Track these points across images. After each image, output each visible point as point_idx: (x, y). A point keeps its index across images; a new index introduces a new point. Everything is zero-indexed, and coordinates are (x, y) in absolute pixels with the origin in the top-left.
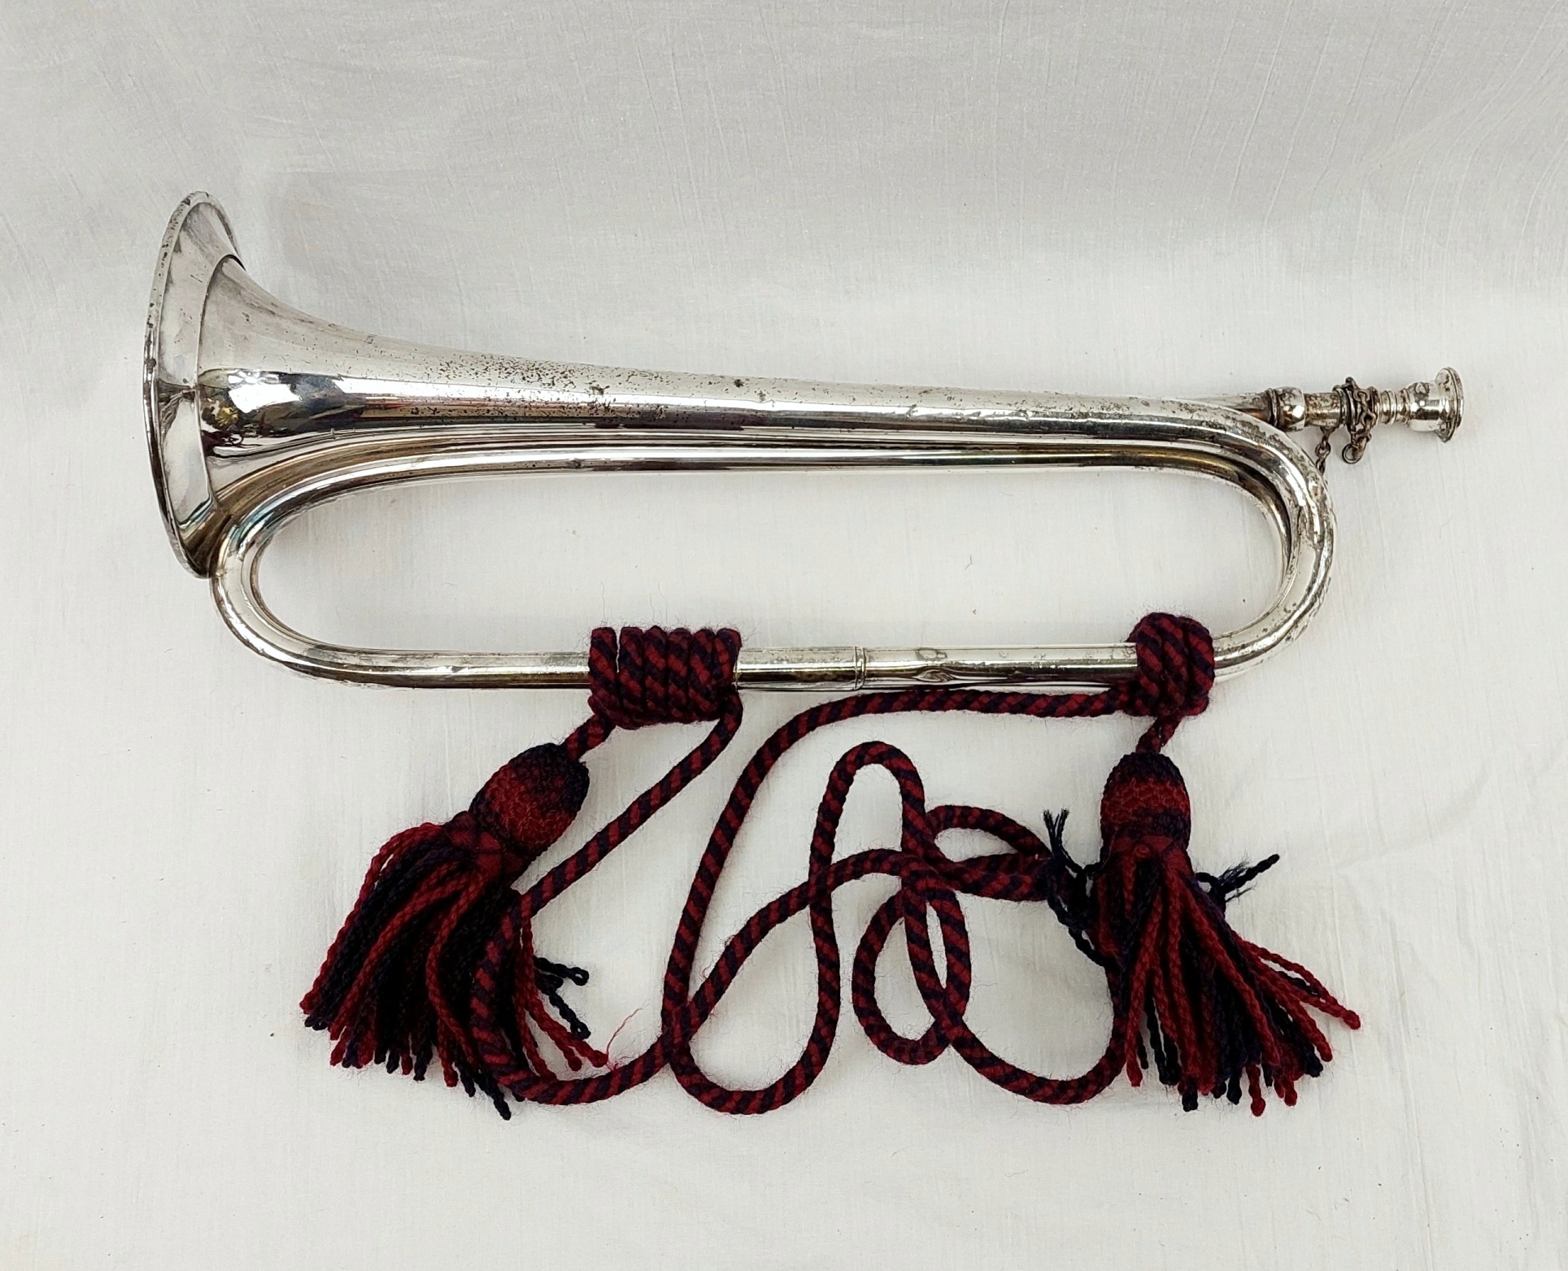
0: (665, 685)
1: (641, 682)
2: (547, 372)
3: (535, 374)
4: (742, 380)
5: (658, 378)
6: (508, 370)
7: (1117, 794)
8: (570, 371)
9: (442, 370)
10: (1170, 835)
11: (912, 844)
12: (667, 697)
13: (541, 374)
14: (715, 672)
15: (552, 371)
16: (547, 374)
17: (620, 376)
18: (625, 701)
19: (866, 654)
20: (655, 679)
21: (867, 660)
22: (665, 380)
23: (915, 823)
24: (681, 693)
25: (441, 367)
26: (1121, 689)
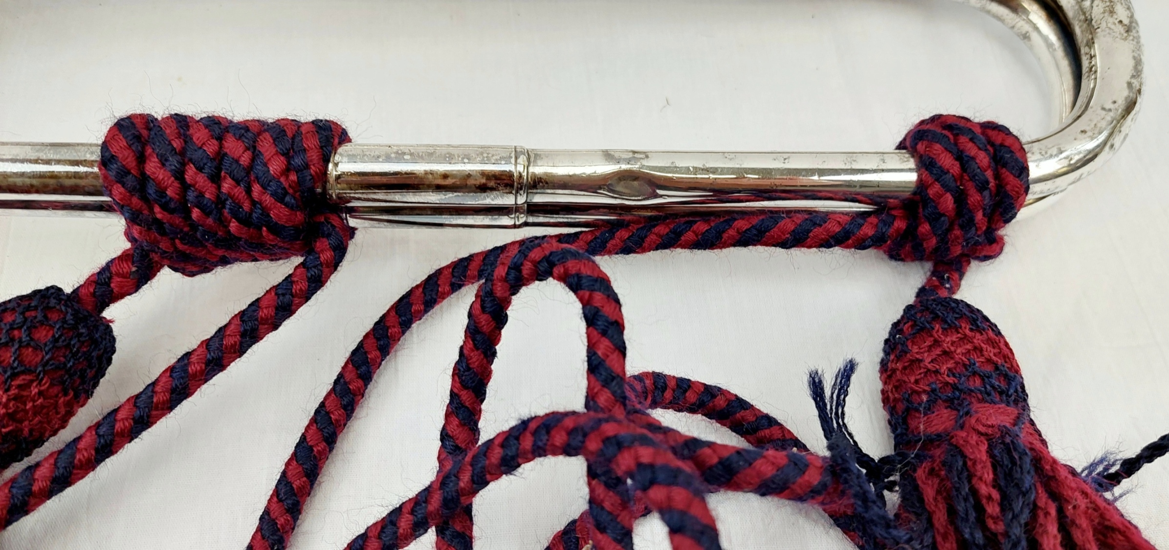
0: (216, 179)
1: (179, 175)
7: (915, 349)
10: (1012, 403)
11: (604, 398)
12: (220, 202)
14: (297, 161)
18: (157, 209)
19: (532, 157)
20: (200, 169)
21: (532, 159)
23: (608, 363)
24: (239, 192)
26: (894, 212)
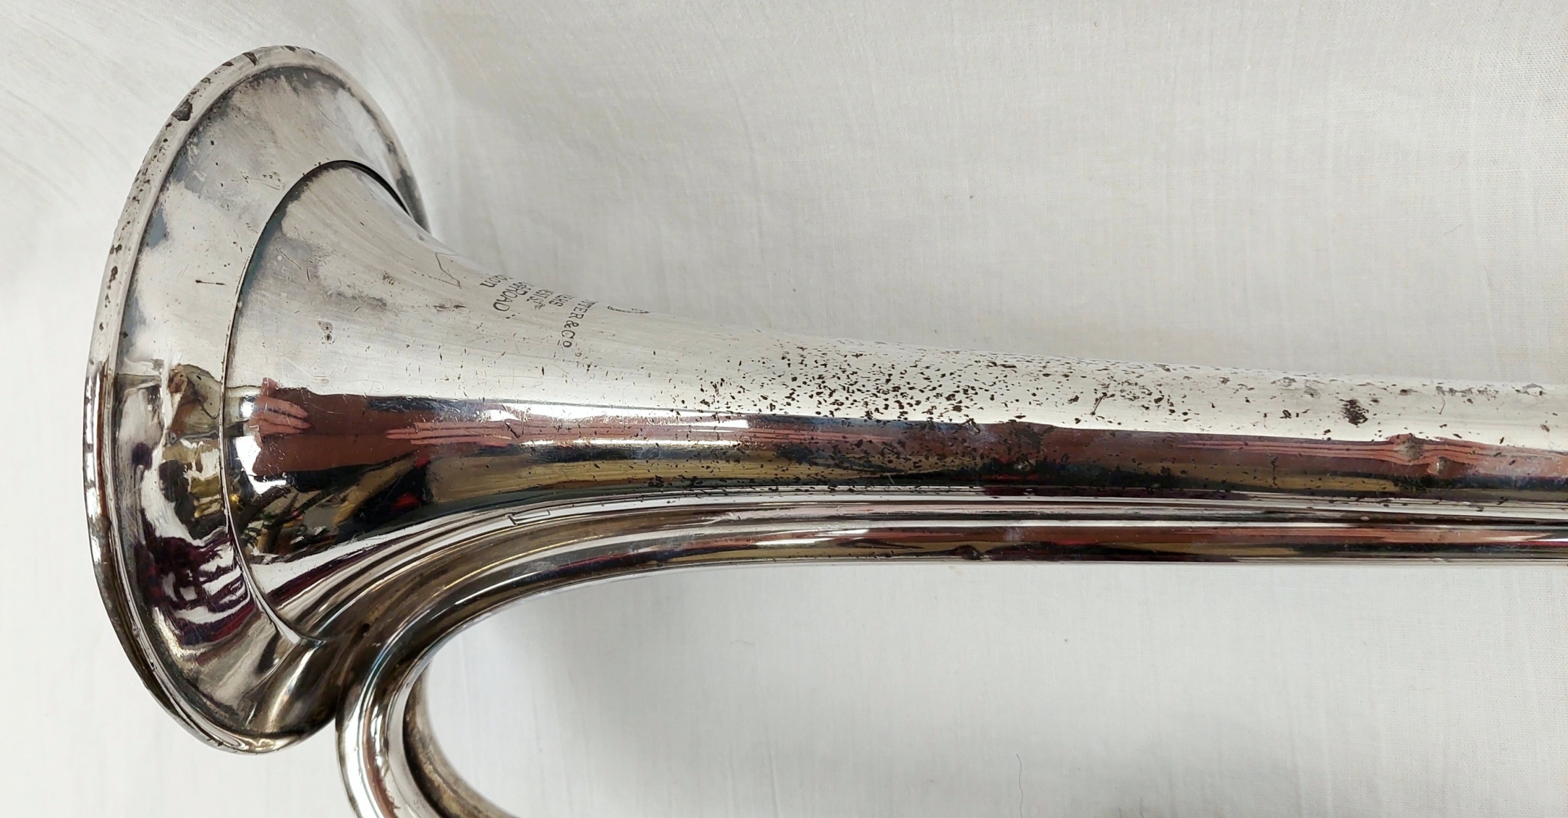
2: (918, 396)
3: (891, 402)
4: (1364, 402)
5: (1163, 403)
6: (835, 396)
8: (966, 392)
9: (704, 402)
13: (904, 402)
15: (928, 393)
16: (918, 403)
17: (1076, 399)
22: (1180, 409)
25: (703, 396)
